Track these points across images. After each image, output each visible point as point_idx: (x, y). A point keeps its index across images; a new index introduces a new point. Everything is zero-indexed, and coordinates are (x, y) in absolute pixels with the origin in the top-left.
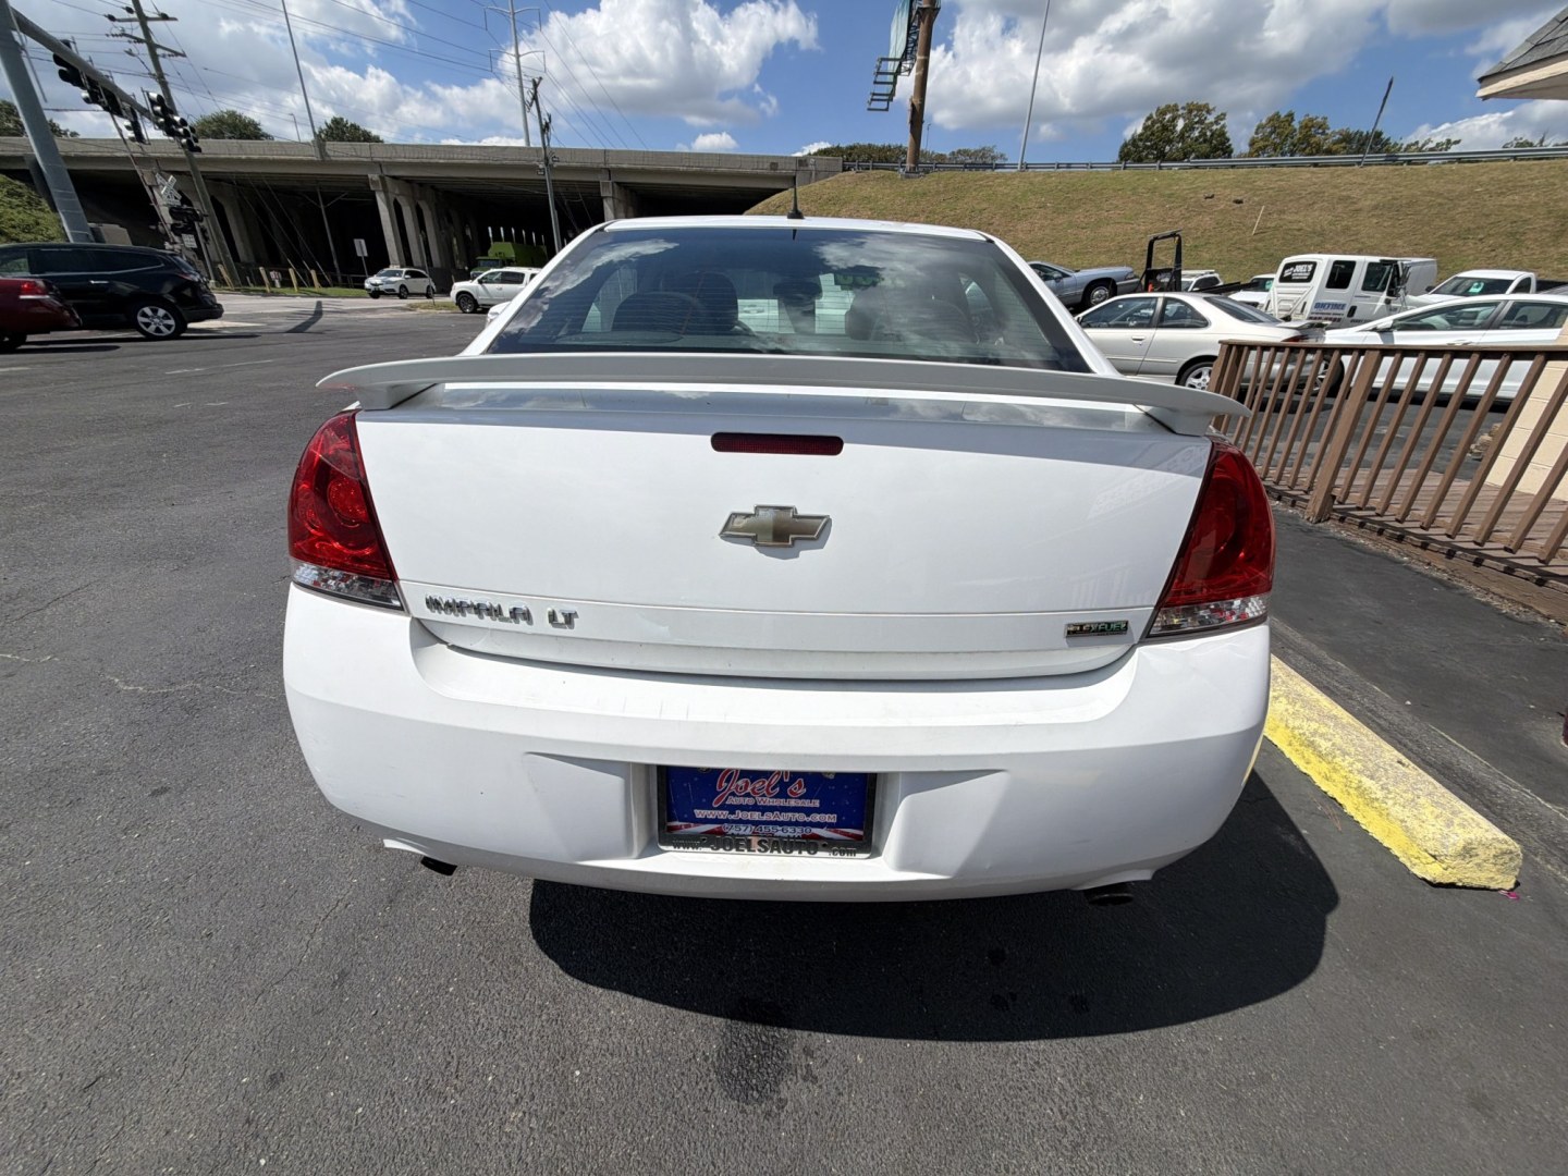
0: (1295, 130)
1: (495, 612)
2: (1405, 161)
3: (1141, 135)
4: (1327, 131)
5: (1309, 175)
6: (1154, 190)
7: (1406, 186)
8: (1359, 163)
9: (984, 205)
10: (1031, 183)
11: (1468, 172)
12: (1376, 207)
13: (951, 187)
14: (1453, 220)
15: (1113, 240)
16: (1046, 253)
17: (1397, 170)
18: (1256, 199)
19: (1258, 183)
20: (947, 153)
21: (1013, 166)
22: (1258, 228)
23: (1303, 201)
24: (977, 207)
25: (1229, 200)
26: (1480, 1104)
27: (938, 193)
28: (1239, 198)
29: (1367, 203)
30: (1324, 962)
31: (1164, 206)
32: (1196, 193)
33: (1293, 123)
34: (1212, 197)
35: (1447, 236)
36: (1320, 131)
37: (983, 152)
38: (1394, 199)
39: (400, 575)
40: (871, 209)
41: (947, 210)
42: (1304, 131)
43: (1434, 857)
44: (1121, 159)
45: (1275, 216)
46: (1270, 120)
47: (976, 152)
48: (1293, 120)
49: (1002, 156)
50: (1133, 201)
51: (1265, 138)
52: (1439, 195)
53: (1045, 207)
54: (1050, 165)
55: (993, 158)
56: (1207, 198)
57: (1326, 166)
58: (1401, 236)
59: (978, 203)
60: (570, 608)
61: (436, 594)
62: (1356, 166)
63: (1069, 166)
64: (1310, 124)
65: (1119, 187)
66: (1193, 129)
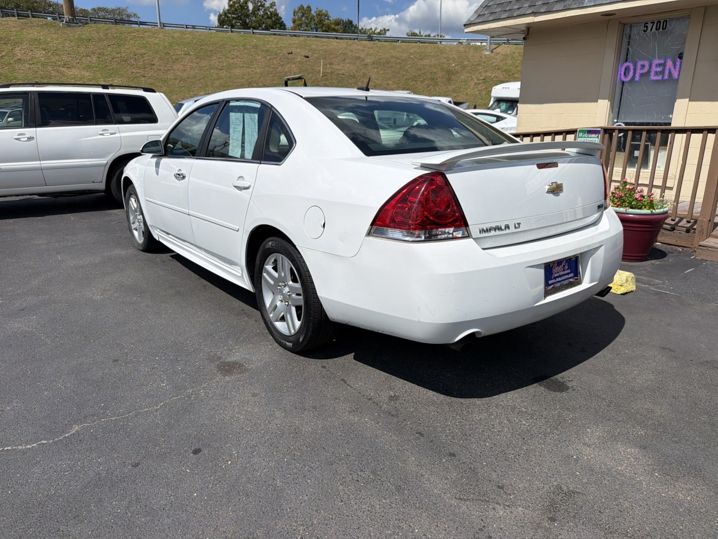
0: (314, 16)
1: (499, 229)
2: (376, 39)
3: (228, 10)
4: (330, 19)
5: (336, 44)
6: (256, 47)
7: (382, 53)
8: (357, 39)
9: (143, 51)
10: (173, 37)
11: (404, 47)
12: (374, 63)
13: (109, 35)
14: (407, 71)
15: (243, 78)
16: (201, 86)
17: (374, 44)
18: (316, 56)
19: (313, 46)
20: (89, 9)
21: (155, 24)
22: (323, 73)
23: (339, 58)
24: (138, 52)
25: (301, 56)
26: (669, 325)
27: (101, 40)
28: (307, 55)
29: (369, 60)
30: (624, 316)
31: (266, 57)
32: (281, 50)
33: (312, 12)
34: (291, 53)
35: (408, 79)
36: (326, 18)
37: (120, 11)
38: (380, 59)
39: (469, 224)
40: (44, 50)
41: (114, 53)
42: (319, 17)
43: (621, 286)
44: (220, 24)
45: (329, 66)
46: (299, 9)
47: (113, 10)
48: (311, 10)
49: (135, 15)
50: (246, 53)
51: (300, 19)
52: (398, 58)
53: (189, 54)
54: (181, 26)
55: (129, 16)
56: (288, 54)
57: (341, 39)
58: (389, 79)
59: (137, 49)
60: (519, 222)
61: (481, 227)
62: (356, 40)
63: (194, 27)
64: (321, 14)
65: (235, 44)
66: (259, 10)
